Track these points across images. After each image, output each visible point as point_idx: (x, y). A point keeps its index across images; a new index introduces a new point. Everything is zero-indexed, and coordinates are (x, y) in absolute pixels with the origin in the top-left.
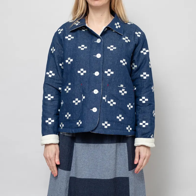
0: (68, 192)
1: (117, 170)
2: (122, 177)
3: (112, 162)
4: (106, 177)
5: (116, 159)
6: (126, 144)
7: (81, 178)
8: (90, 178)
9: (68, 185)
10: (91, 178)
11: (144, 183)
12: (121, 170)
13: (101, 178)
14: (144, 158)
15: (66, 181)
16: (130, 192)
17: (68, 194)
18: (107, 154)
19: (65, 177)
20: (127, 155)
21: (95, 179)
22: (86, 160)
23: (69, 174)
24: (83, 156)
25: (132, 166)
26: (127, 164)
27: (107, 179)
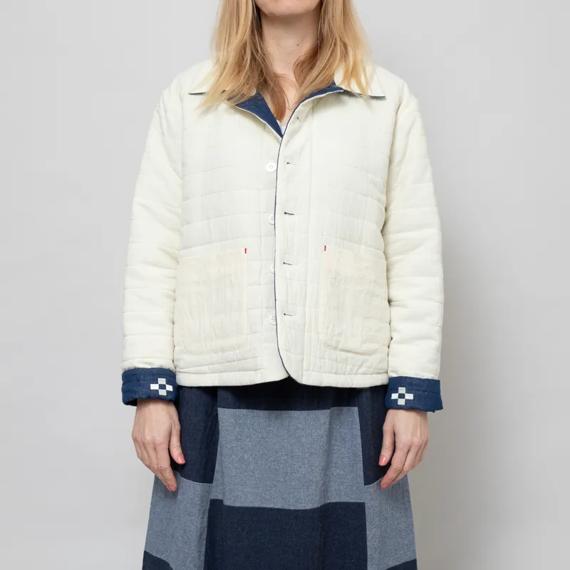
0: (207, 542)
1: (332, 483)
2: (346, 501)
3: (318, 462)
4: (301, 503)
5: (329, 452)
6: (356, 409)
7: (233, 505)
8: (257, 505)
9: (206, 524)
10: (261, 506)
11: (411, 516)
12: (342, 483)
13: (286, 507)
14: (406, 450)
15: (199, 510)
16: (368, 544)
17: (204, 547)
18: (304, 440)
19: (197, 500)
20: (359, 441)
21: (271, 509)
22: (246, 457)
23: (209, 492)
24: (239, 443)
25: (374, 471)
26: (360, 465)
27: (303, 508)
